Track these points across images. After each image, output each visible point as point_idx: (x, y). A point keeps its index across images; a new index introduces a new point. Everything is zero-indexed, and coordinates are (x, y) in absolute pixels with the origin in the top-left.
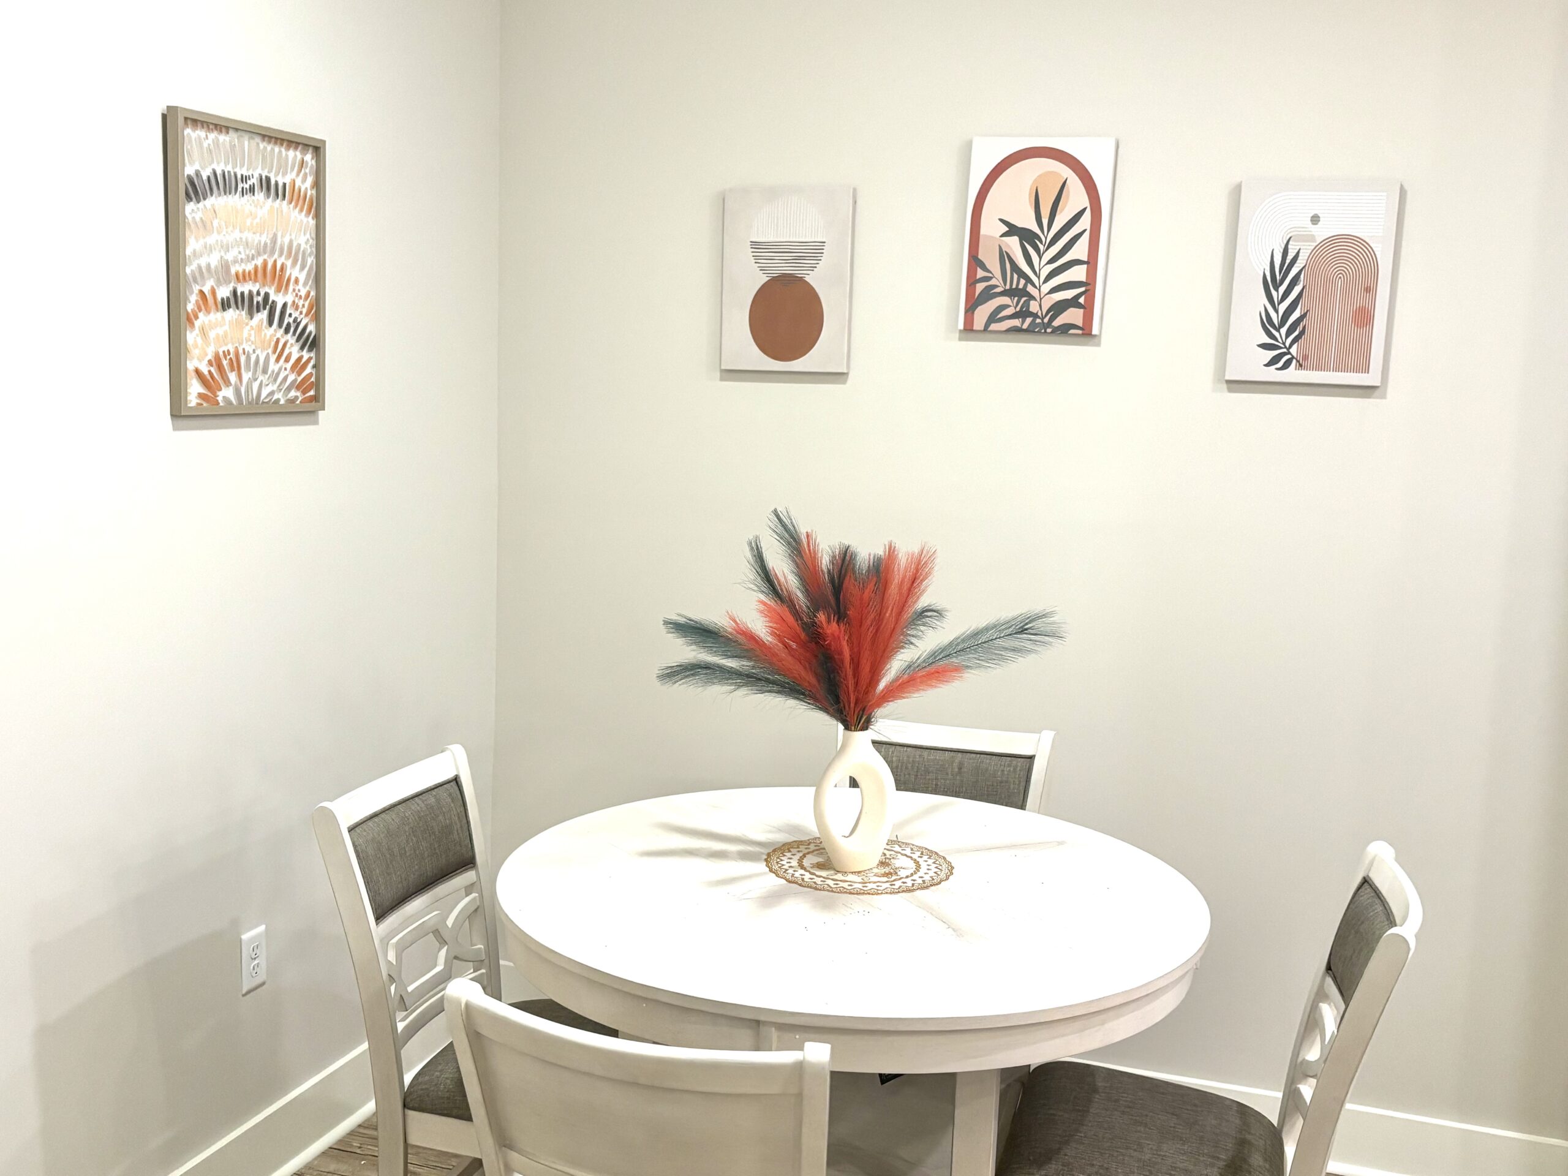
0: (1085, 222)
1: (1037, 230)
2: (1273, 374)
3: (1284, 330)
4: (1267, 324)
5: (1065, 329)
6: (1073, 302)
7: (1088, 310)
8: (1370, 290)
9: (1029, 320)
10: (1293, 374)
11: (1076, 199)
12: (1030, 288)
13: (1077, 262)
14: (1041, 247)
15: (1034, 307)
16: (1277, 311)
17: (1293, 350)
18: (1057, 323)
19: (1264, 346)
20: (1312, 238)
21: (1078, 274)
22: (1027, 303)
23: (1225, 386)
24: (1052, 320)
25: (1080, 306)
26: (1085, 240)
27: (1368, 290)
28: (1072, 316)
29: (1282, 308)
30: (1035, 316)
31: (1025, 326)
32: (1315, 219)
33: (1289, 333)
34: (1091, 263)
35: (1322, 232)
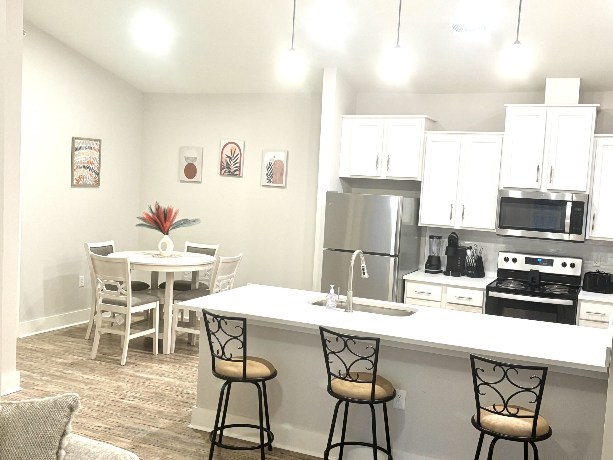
0: (239, 156)
1: (231, 157)
2: (268, 184)
3: (270, 176)
4: (267, 175)
5: (236, 175)
6: (237, 170)
7: (240, 171)
8: (283, 170)
9: (230, 173)
10: (271, 184)
11: (238, 152)
12: (230, 167)
13: (237, 163)
14: (232, 160)
15: (231, 171)
16: (269, 173)
17: (271, 180)
18: (235, 174)
19: (267, 179)
20: (274, 160)
21: (238, 165)
22: (230, 170)
23: (262, 186)
24: (234, 173)
25: (238, 171)
26: (239, 159)
27: (282, 169)
28: (237, 172)
29: (270, 172)
30: (231, 172)
31: (230, 174)
32: (274, 157)
33: (271, 177)
34: (240, 163)
35: (275, 159)
